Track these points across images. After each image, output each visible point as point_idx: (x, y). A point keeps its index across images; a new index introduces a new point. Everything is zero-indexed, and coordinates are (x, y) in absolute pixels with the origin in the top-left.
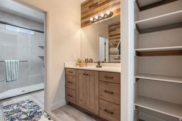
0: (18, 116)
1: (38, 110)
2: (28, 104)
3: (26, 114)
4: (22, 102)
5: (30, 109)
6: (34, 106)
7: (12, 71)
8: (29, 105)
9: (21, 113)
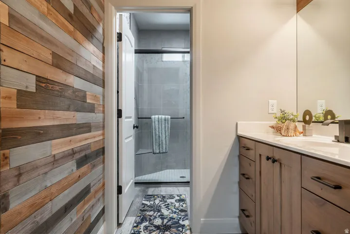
0: (152, 218)
1: (183, 221)
2: (175, 203)
3: (163, 219)
4: (171, 195)
5: (172, 214)
6: (182, 211)
7: (160, 135)
8: (175, 206)
9: (159, 214)
